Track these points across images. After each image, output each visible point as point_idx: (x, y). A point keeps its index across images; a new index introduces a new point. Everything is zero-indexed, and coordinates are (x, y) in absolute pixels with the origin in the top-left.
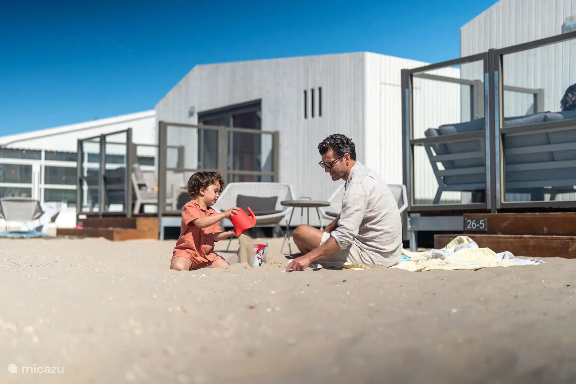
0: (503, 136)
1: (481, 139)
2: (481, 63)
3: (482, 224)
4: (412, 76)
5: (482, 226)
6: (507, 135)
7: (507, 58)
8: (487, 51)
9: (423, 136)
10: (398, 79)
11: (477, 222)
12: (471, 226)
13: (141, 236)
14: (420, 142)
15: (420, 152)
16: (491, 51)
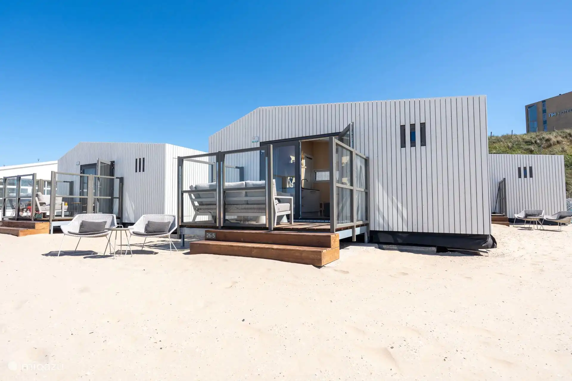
0: (224, 192)
1: (214, 192)
2: (215, 157)
3: (214, 235)
4: (183, 160)
5: (213, 236)
6: (227, 192)
7: (227, 156)
8: (217, 152)
9: (189, 189)
10: (176, 162)
11: (211, 235)
12: (208, 236)
13: (38, 232)
14: (186, 192)
15: (186, 196)
16: (219, 152)
